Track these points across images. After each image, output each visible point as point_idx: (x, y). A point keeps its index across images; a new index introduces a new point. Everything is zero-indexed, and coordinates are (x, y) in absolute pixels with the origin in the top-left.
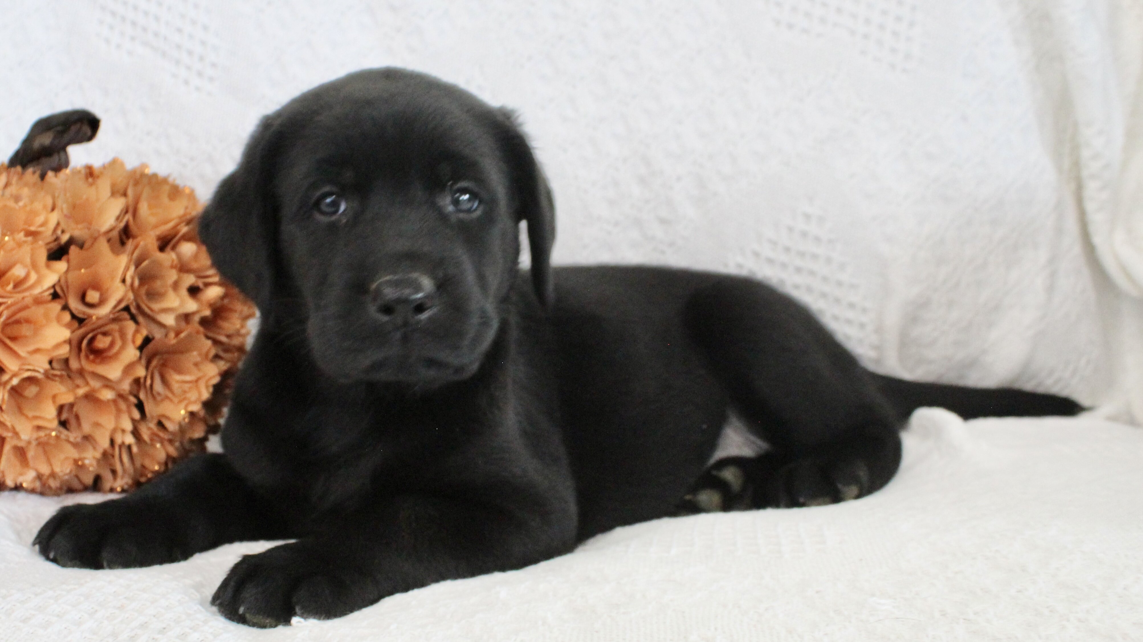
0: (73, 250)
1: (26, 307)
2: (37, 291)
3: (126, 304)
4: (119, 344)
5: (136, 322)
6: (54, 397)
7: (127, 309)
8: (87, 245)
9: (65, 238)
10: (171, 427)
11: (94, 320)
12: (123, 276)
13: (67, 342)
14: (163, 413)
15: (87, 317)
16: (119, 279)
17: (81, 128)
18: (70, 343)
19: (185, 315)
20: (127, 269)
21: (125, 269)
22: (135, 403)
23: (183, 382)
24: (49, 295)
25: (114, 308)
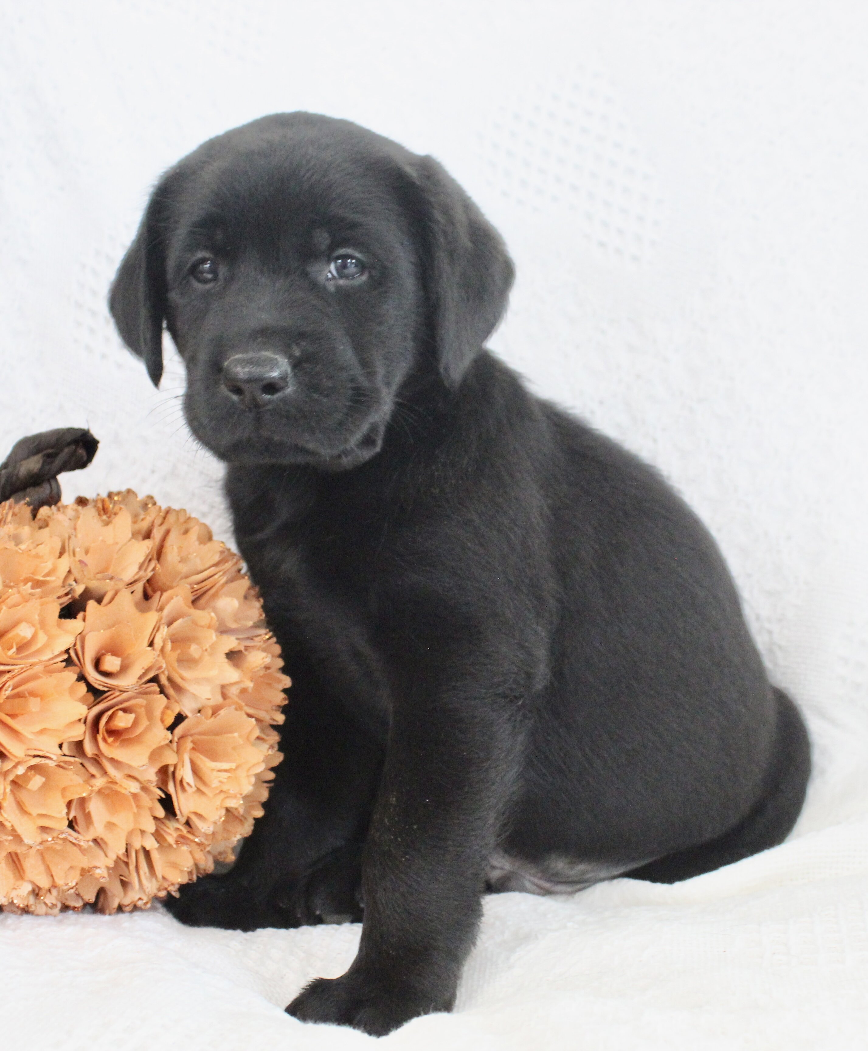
0: (91, 605)
1: (35, 677)
2: (45, 657)
3: (154, 675)
4: (144, 723)
5: (167, 697)
6: (64, 790)
7: (155, 679)
8: (106, 600)
9: (79, 590)
10: (202, 828)
11: (117, 693)
12: (151, 639)
13: (82, 721)
14: (193, 810)
15: (106, 689)
16: (146, 643)
17: (75, 451)
18: (85, 722)
19: (223, 687)
20: (157, 629)
21: (153, 630)
22: (161, 797)
23: (219, 771)
24: (62, 662)
25: (140, 678)
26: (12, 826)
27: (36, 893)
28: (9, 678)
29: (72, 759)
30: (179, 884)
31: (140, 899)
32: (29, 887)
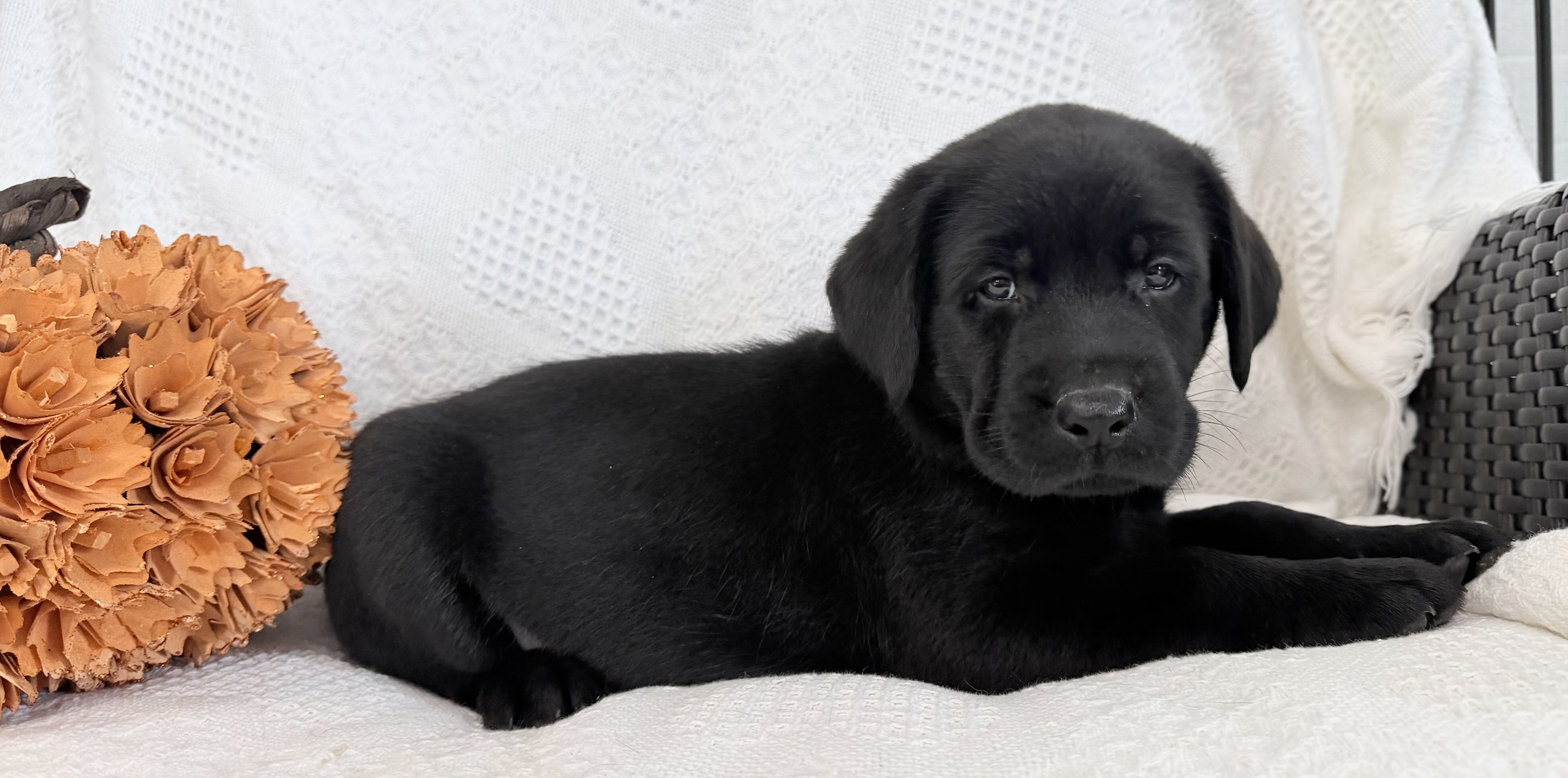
0: (134, 338)
1: (80, 425)
2: (90, 400)
3: (220, 404)
4: (217, 456)
5: (239, 425)
6: (136, 541)
7: (222, 408)
8: (150, 331)
9: (114, 325)
10: (298, 553)
11: (183, 429)
12: (210, 368)
13: (146, 464)
14: (284, 537)
15: (169, 426)
16: (205, 373)
17: (66, 200)
18: (149, 465)
19: (292, 409)
20: (215, 356)
21: (211, 358)
22: (247, 529)
23: (305, 493)
24: (110, 403)
25: (205, 409)
26: (82, 591)
27: (119, 659)
28: (48, 429)
29: (143, 507)
30: (275, 615)
31: (235, 639)
32: (110, 654)
